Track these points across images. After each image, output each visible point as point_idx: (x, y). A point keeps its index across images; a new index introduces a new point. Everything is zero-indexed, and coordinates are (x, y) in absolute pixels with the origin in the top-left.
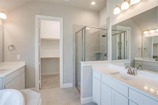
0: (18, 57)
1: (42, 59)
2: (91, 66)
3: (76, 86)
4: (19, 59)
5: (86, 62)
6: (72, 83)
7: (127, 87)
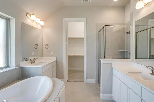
0: (52, 53)
1: (69, 56)
2: (111, 64)
3: (98, 83)
4: (52, 55)
5: (106, 59)
6: (95, 80)
7: (141, 86)
